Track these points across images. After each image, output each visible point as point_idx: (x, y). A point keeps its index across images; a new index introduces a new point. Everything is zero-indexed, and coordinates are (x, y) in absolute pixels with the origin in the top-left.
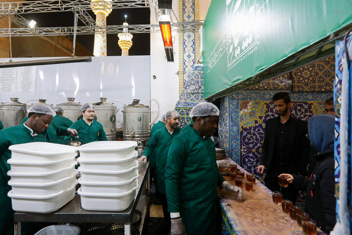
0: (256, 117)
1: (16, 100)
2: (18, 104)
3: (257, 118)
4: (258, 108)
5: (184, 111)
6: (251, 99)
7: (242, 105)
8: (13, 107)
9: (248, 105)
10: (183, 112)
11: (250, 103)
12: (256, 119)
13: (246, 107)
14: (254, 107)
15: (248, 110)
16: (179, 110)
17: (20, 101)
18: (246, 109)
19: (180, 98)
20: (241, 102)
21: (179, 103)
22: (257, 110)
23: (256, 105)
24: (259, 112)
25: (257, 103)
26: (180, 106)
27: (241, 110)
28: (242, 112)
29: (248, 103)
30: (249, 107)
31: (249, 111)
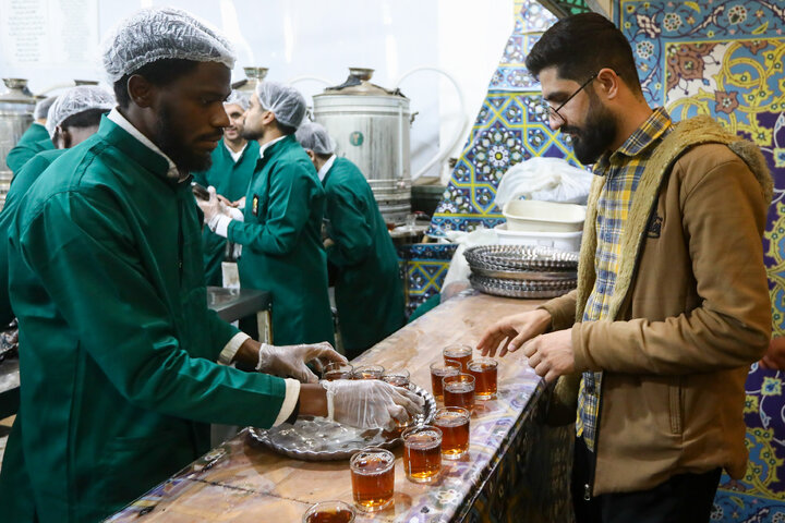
0: (743, 118)
1: (20, 86)
2: (24, 98)
3: (747, 122)
4: (755, 75)
5: (520, 104)
6: (722, 31)
7: (676, 61)
8: (9, 106)
9: (706, 59)
10: (515, 108)
11: (720, 52)
12: (742, 127)
13: (696, 70)
14: (734, 70)
15: (707, 83)
16: (502, 100)
17: (31, 87)
18: (698, 83)
19: (505, 54)
20: (672, 47)
21: (500, 74)
22: (748, 84)
23: (747, 61)
24: (762, 93)
25: (754, 50)
26: (504, 86)
27: (672, 84)
28: (676, 95)
29: (709, 49)
30: (710, 71)
31: (714, 86)
